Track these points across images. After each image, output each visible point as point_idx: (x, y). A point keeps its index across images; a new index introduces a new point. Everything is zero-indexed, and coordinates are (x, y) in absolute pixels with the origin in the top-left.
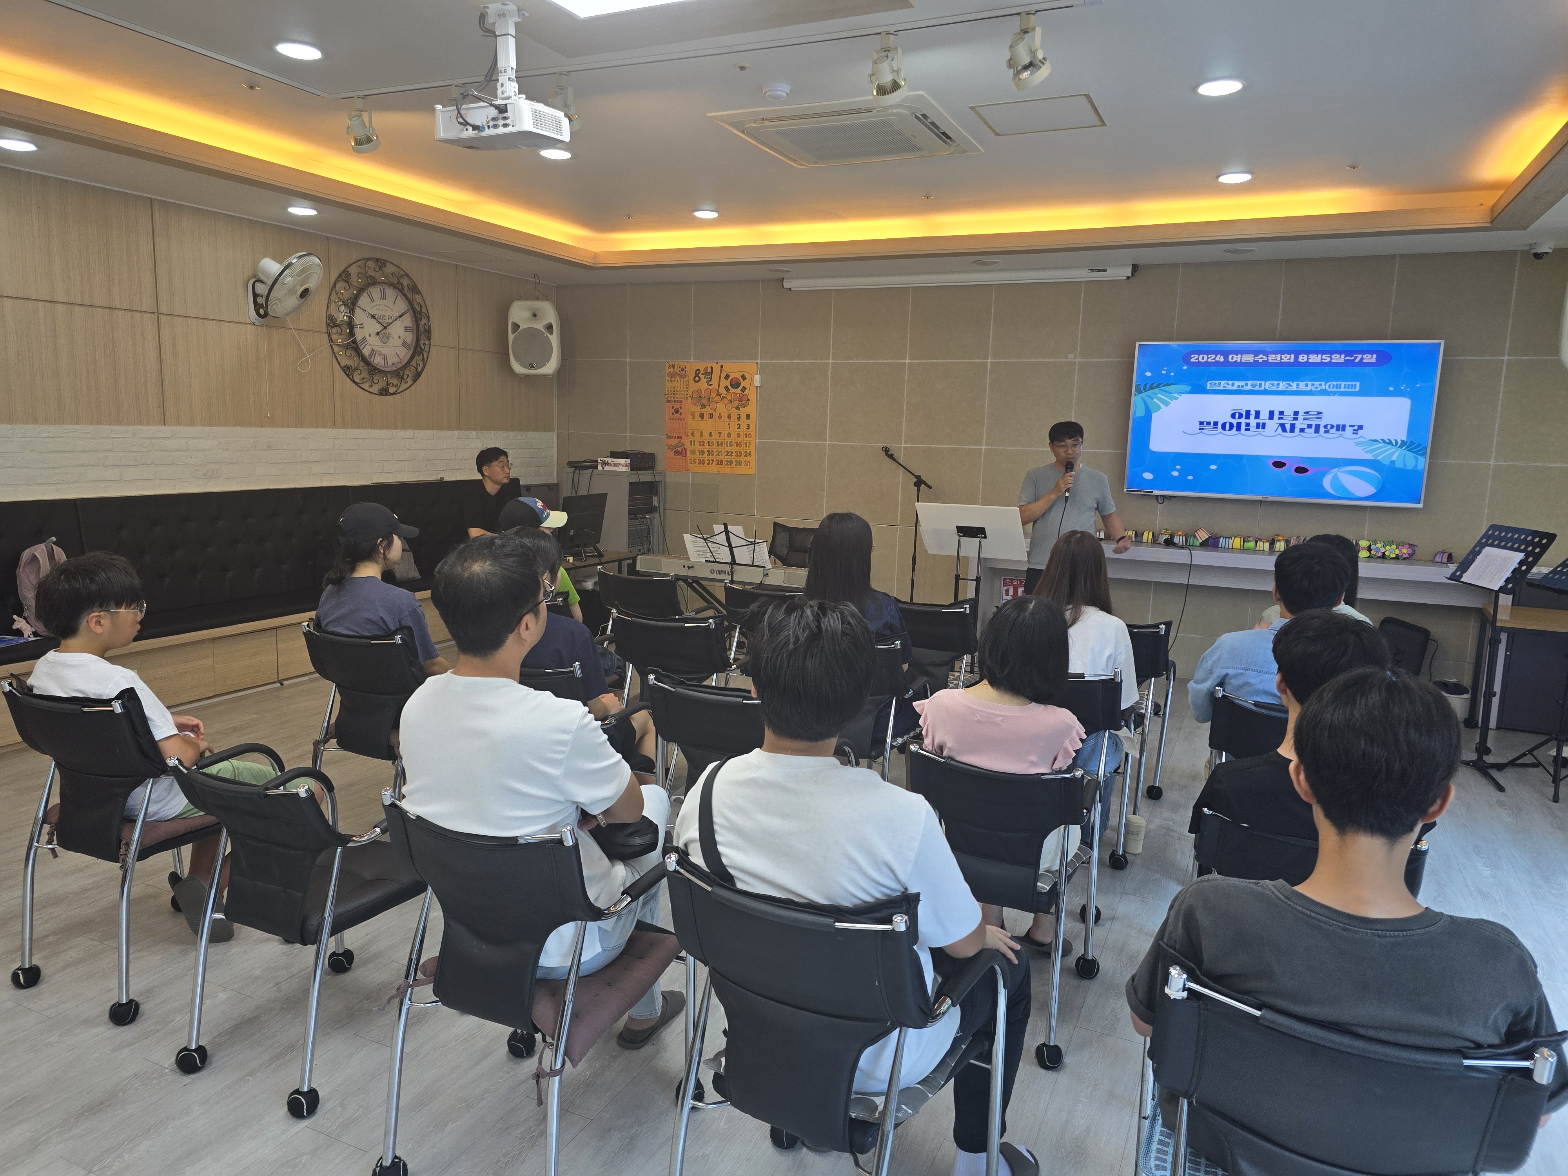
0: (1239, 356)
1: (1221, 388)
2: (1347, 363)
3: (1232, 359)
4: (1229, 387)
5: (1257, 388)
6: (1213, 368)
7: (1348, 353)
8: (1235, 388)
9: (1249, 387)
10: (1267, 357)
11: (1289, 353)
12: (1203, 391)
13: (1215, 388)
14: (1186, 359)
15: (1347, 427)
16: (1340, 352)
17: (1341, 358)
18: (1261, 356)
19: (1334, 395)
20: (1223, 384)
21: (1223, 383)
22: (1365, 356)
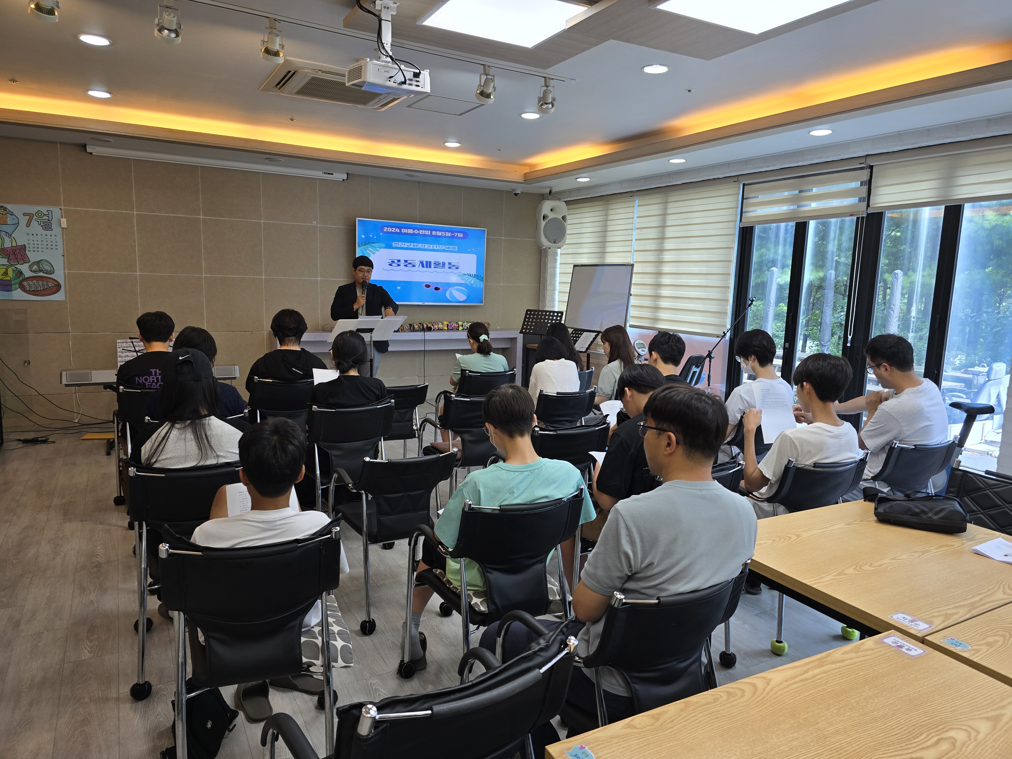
0: (406, 229)
1: (400, 246)
2: (452, 237)
3: (403, 231)
4: (403, 246)
5: (415, 247)
6: (395, 235)
7: (452, 232)
8: (406, 246)
9: (412, 247)
11: (428, 230)
12: (391, 247)
13: (397, 246)
14: (382, 229)
16: (449, 231)
17: (449, 234)
18: (416, 230)
19: (447, 252)
21: (400, 243)
22: (458, 234)
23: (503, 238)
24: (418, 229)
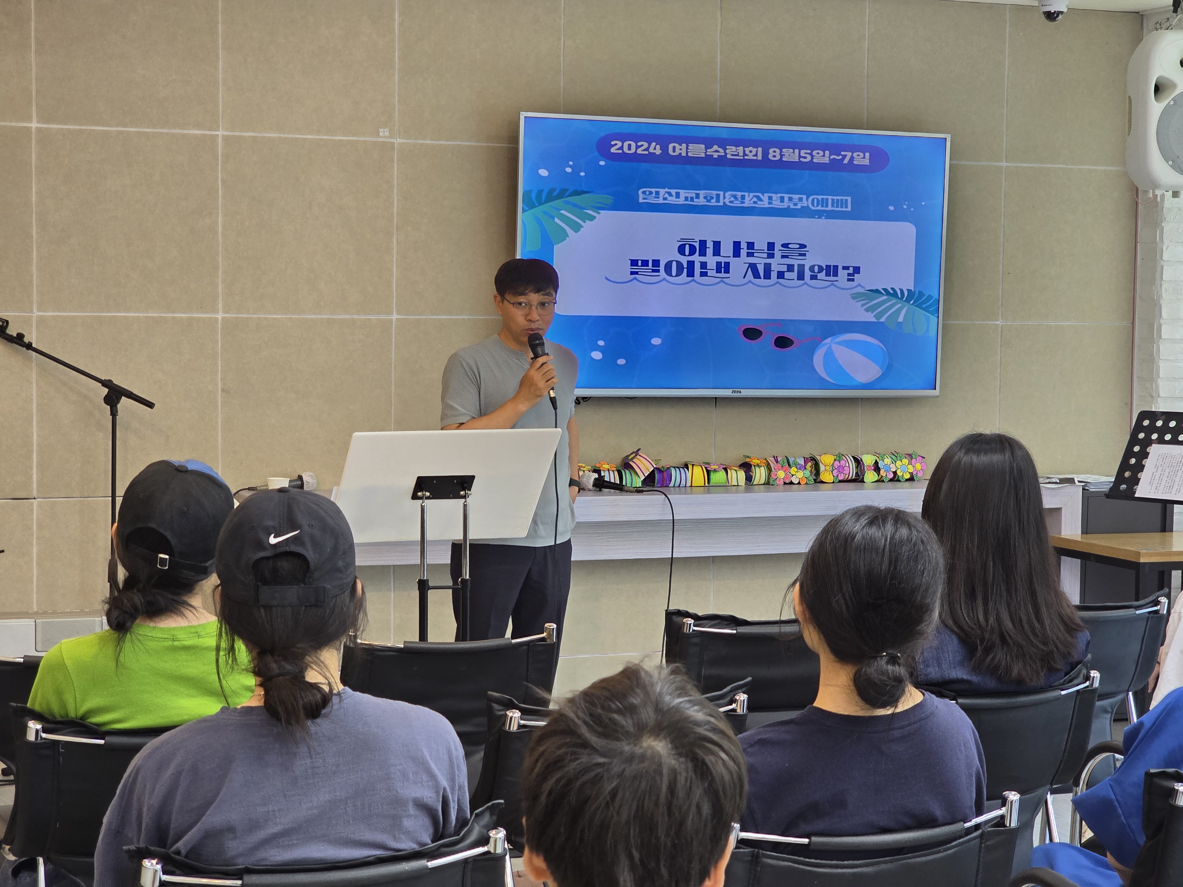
0: (684, 145)
1: (661, 201)
2: (832, 165)
3: (674, 151)
4: (672, 200)
5: (713, 202)
6: (645, 166)
7: (836, 148)
8: (681, 201)
9: (701, 201)
10: (725, 149)
11: (755, 143)
12: (632, 205)
13: (652, 200)
14: (605, 146)
15: (840, 268)
16: (824, 147)
18: (715, 147)
19: (820, 217)
20: (663, 195)
21: (662, 191)
22: (855, 155)
23: (1004, 164)
24: (723, 143)
